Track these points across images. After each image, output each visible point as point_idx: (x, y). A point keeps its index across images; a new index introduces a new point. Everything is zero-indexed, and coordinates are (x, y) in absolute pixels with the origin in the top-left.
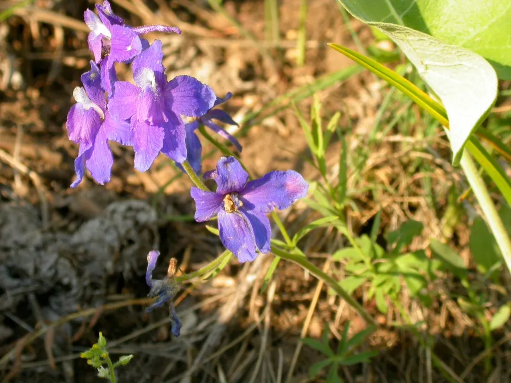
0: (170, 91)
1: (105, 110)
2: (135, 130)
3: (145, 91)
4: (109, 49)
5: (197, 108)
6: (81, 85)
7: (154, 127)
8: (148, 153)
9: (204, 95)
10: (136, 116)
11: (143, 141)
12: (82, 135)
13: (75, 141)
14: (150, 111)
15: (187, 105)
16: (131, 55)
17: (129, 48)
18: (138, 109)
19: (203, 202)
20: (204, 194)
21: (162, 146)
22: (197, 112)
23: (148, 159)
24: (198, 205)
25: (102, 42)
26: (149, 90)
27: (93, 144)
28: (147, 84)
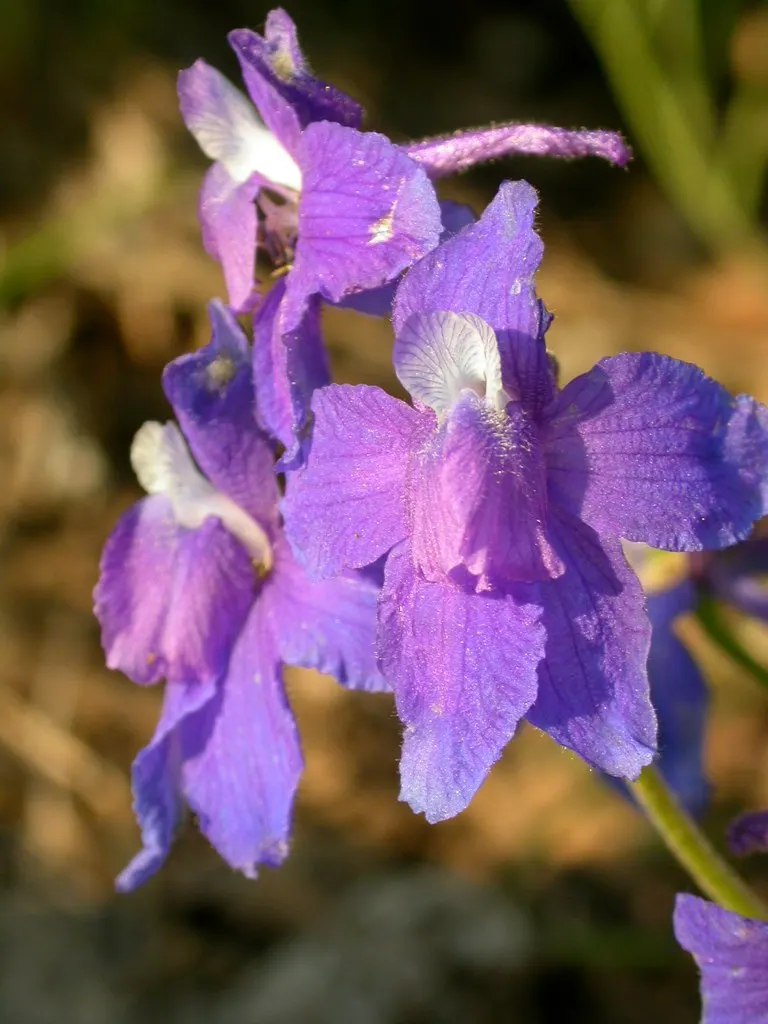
0: (571, 430)
1: (272, 527)
2: (403, 616)
3: (450, 426)
4: (294, 246)
5: (703, 512)
6: (164, 415)
7: (491, 602)
8: (467, 728)
9: (743, 451)
10: (410, 552)
11: (442, 674)
12: (171, 646)
13: (136, 672)
14: (475, 521)
15: (657, 496)
16: (391, 265)
17: (382, 232)
18: (418, 514)
19: (738, 973)
20: (741, 933)
21: (531, 694)
22: (704, 528)
23: (467, 758)
24: (714, 984)
25: (262, 215)
26: (473, 421)
27: (220, 684)
28: (465, 391)
